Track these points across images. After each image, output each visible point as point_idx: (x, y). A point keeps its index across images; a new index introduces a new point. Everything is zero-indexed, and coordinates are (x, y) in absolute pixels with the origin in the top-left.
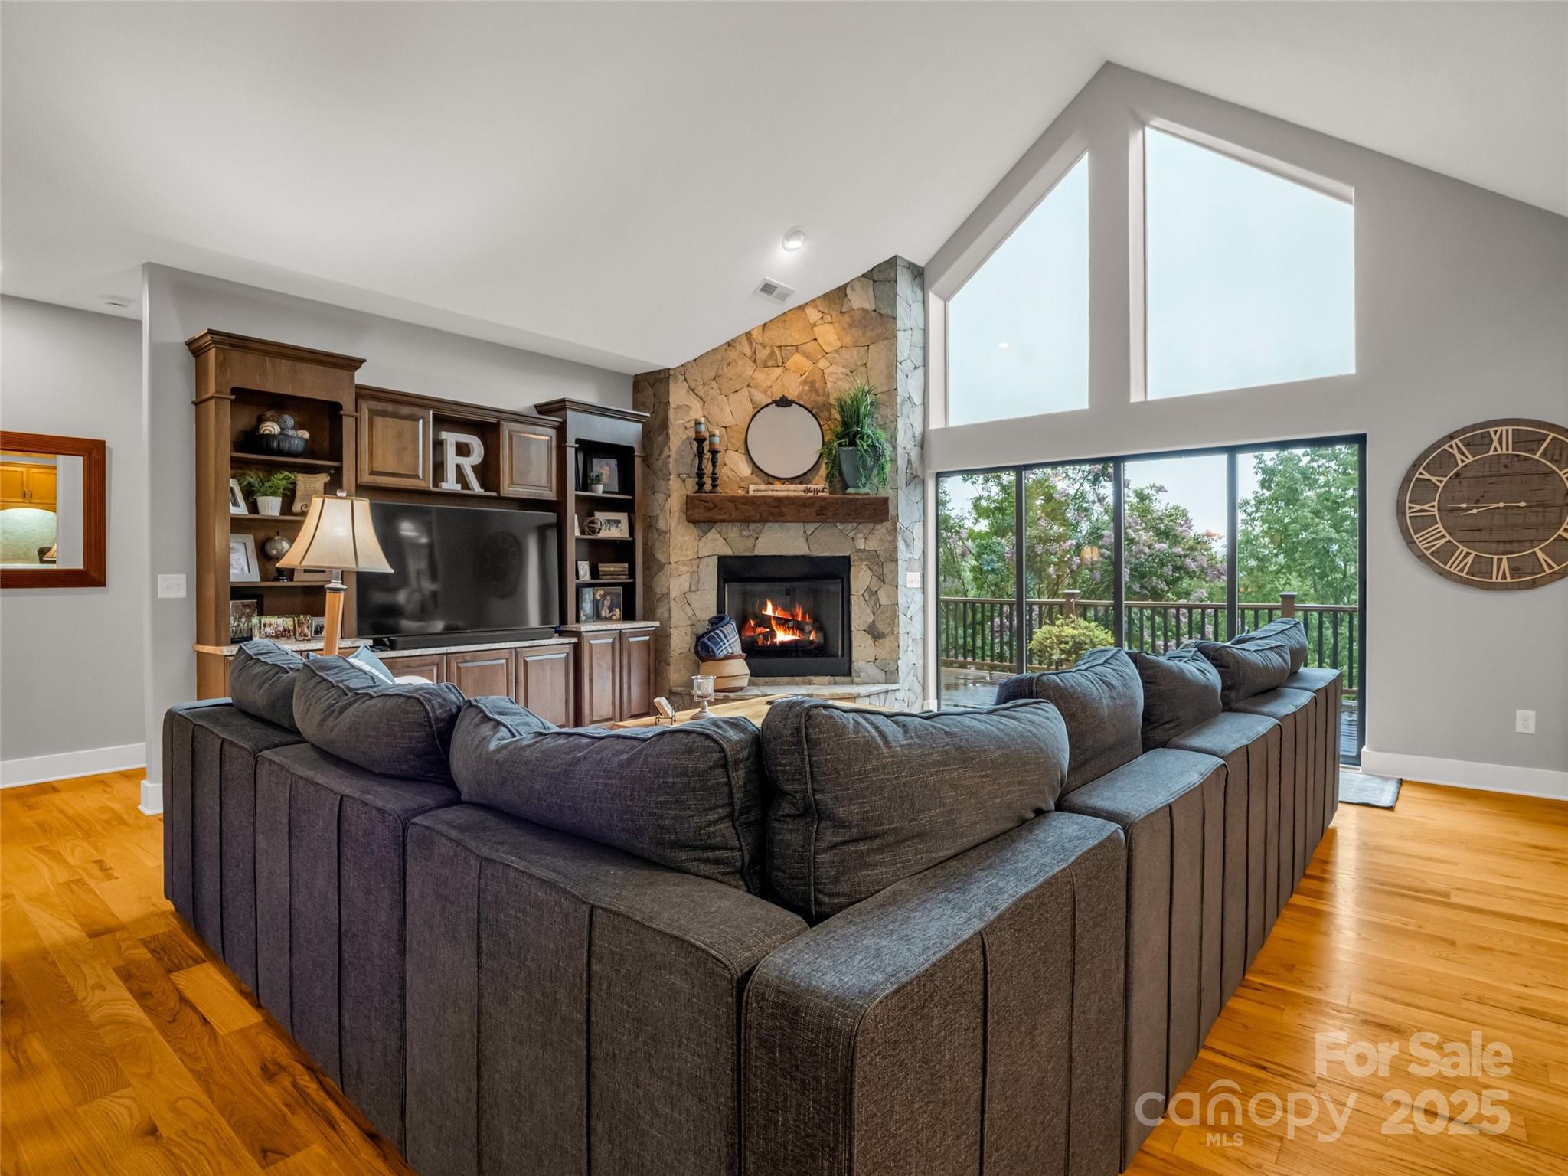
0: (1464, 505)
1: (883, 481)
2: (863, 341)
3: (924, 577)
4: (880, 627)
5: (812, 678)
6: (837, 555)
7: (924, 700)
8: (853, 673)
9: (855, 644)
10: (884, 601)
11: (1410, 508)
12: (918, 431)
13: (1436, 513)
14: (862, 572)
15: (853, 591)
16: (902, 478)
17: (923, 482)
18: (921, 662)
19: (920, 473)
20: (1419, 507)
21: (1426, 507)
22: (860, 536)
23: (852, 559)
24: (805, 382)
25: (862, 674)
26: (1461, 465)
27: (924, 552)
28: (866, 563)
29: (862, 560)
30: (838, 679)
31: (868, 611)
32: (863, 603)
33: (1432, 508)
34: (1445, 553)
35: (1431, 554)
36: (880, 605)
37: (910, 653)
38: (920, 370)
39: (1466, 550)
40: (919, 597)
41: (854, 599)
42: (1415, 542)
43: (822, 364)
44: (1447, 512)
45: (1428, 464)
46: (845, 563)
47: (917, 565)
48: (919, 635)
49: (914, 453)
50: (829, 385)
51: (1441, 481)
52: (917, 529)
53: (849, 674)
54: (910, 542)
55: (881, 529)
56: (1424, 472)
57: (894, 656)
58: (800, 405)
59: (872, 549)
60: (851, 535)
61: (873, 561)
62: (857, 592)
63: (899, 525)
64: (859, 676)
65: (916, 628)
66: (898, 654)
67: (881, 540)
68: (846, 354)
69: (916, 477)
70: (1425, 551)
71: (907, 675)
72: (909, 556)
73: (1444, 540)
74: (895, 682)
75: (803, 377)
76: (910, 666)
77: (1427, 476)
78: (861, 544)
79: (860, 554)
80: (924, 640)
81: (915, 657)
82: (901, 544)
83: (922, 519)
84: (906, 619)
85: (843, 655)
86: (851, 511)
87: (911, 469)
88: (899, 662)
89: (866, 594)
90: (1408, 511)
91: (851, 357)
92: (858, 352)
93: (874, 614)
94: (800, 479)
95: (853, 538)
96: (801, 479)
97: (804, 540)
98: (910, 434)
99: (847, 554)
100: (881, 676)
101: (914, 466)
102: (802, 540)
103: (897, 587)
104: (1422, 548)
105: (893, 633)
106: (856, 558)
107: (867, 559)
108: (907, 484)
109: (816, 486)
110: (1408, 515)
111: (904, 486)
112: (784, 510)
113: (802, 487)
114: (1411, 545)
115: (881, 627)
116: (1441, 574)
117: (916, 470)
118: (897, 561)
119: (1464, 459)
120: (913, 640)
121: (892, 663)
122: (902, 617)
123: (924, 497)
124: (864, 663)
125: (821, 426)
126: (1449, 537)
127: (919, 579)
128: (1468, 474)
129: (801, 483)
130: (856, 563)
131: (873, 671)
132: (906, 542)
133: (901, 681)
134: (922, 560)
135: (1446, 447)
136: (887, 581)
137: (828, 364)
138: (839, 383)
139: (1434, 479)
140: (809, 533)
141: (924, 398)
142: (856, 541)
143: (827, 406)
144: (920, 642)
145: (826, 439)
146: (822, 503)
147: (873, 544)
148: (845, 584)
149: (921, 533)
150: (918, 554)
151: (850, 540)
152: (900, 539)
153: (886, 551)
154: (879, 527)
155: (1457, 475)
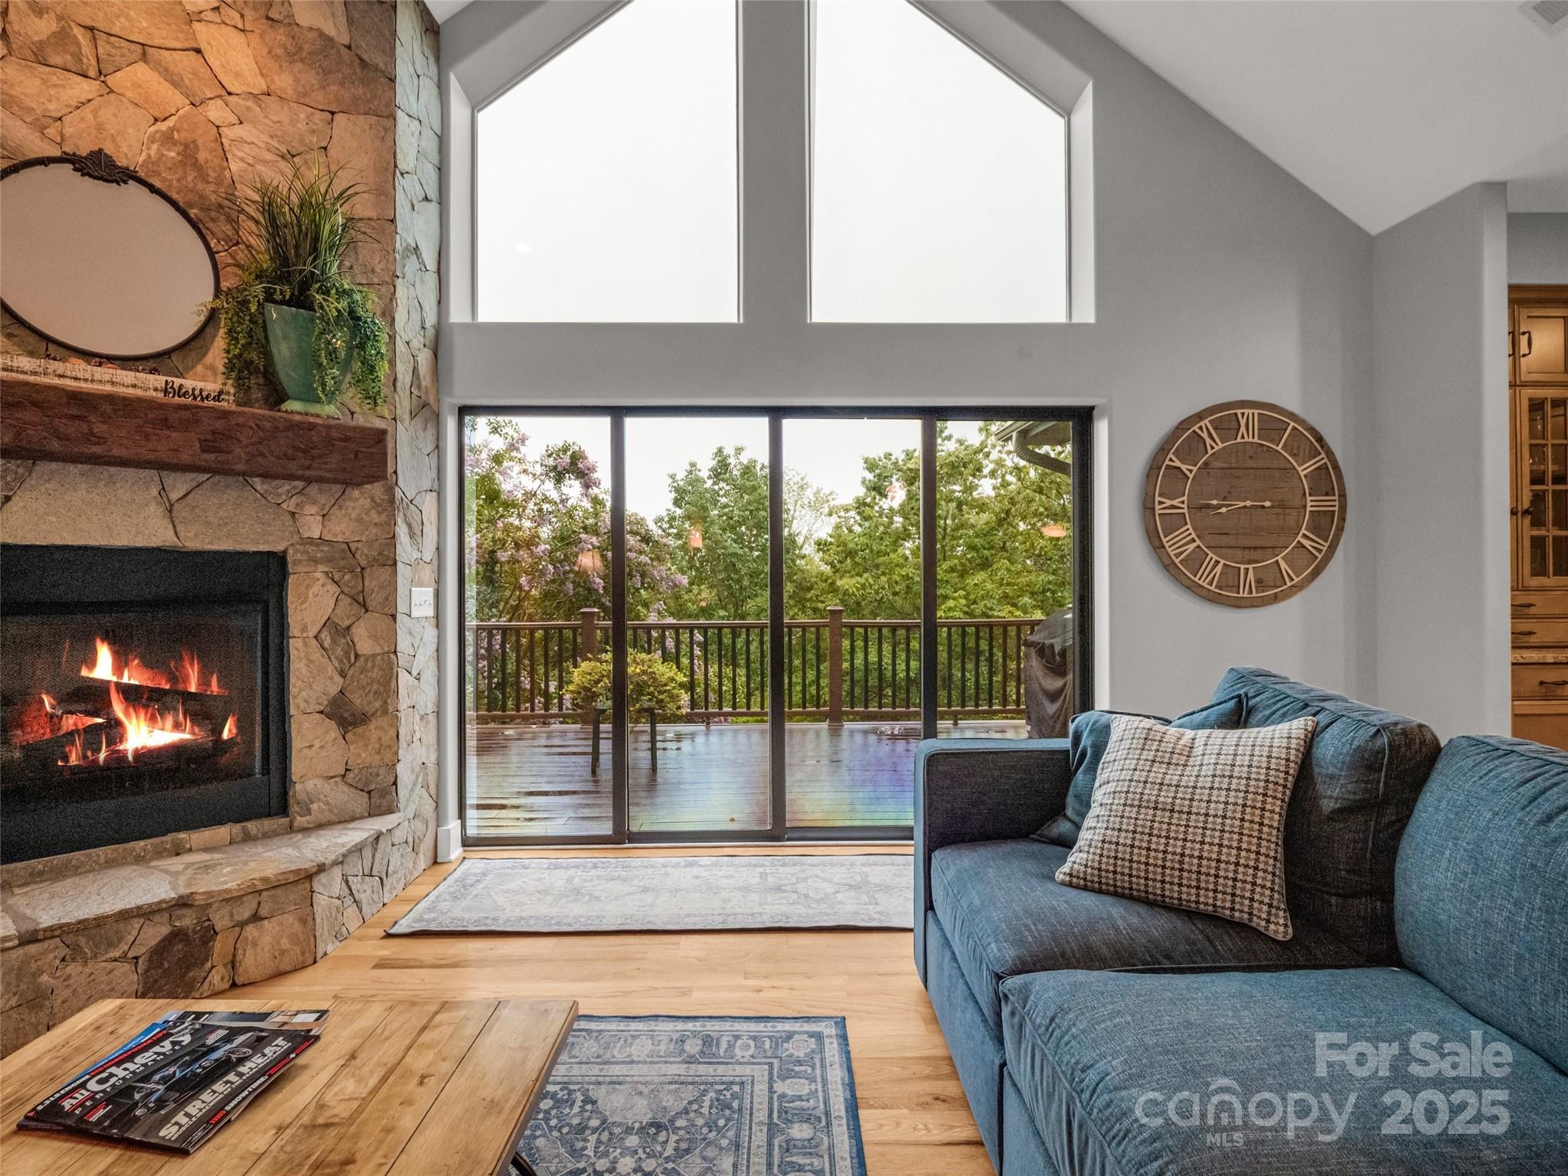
0: (1215, 502)
1: (373, 399)
2: (320, 98)
3: (438, 596)
4: (357, 702)
5: (182, 835)
6: (252, 548)
7: (438, 826)
8: (294, 808)
9: (297, 743)
10: (365, 646)
11: (1161, 503)
12: (431, 320)
13: (1185, 511)
14: (316, 588)
15: (294, 629)
16: (404, 403)
17: (437, 419)
18: (433, 757)
19: (432, 400)
20: (1169, 503)
21: (1175, 502)
22: (311, 509)
23: (289, 559)
24: (167, 138)
25: (314, 807)
26: (1210, 452)
27: (440, 550)
28: (322, 568)
29: (315, 561)
30: (252, 826)
31: (330, 669)
32: (317, 655)
33: (1182, 503)
34: (1195, 561)
35: (1181, 562)
36: (357, 656)
37: (417, 743)
38: (433, 208)
39: (1215, 558)
40: (430, 634)
41: (295, 647)
42: (1164, 547)
43: (216, 111)
44: (1197, 508)
45: (1177, 449)
46: (273, 568)
47: (428, 573)
48: (431, 707)
49: (424, 358)
50: (235, 166)
51: (1191, 471)
52: (429, 503)
53: (283, 810)
54: (417, 529)
55: (360, 500)
56: (1174, 458)
57: (388, 757)
58: (153, 189)
59: (340, 539)
60: (291, 505)
61: (342, 563)
62: (304, 629)
63: (398, 494)
64: (309, 812)
65: (426, 697)
66: (397, 753)
67: (359, 520)
68: (278, 113)
69: (425, 405)
70: (1174, 558)
71: (412, 790)
72: (416, 555)
73: (1194, 545)
74: (390, 810)
75: (163, 126)
76: (417, 769)
77: (1177, 463)
78: (313, 528)
79: (311, 549)
80: (439, 713)
81: (423, 750)
82: (402, 531)
83: (436, 487)
84: (411, 679)
85: (266, 770)
86: (298, 449)
87: (419, 388)
88: (400, 768)
89: (326, 636)
90: (1157, 507)
91: (293, 122)
92: (309, 117)
93: (343, 674)
94: (151, 364)
95: (293, 514)
96: (154, 361)
97: (160, 511)
98: (416, 317)
99: (279, 548)
100: (360, 802)
101: (424, 383)
102: (154, 510)
103: (394, 617)
104: (1172, 554)
105: (385, 712)
106: (299, 556)
107: (329, 560)
108: (413, 415)
109: (199, 385)
110: (1158, 512)
111: (407, 417)
112: (99, 428)
113: (159, 380)
114: (1159, 551)
115: (359, 701)
116: (1188, 588)
117: (427, 393)
118: (395, 564)
119: (1216, 445)
120: (422, 718)
121: (382, 771)
122: (403, 676)
123: (439, 448)
124: (319, 782)
125: (212, 254)
126: (1198, 542)
127: (431, 600)
128: (1217, 464)
129: (153, 371)
130: (300, 569)
131: (341, 795)
132: (410, 526)
133: (401, 806)
134: (435, 563)
135: (1196, 428)
136: (372, 603)
137: (234, 120)
138: (258, 167)
139: (1184, 467)
140: (174, 496)
141: (439, 263)
142: (302, 520)
143: (229, 208)
144: (432, 719)
145: (225, 285)
146: (219, 425)
147: (341, 529)
148: (273, 615)
149: (434, 514)
150: (429, 553)
151: (288, 517)
152: (400, 521)
153: (370, 543)
154: (356, 493)
155: (1206, 464)
